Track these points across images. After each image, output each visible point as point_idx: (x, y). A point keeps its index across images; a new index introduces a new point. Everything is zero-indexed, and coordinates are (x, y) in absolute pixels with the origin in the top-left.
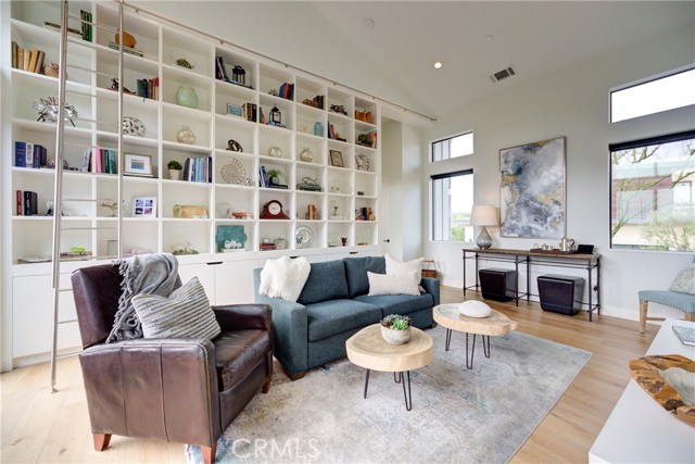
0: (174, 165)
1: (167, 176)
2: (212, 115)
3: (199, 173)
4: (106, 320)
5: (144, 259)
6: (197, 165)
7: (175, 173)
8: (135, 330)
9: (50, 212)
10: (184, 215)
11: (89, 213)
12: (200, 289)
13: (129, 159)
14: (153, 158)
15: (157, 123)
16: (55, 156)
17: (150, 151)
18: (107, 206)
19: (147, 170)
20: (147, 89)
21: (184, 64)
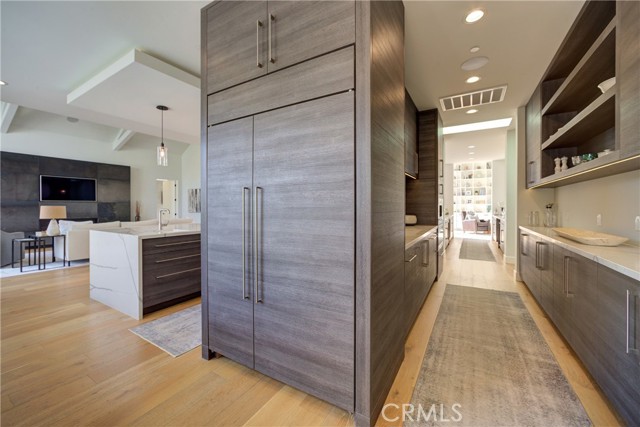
4: (465, 218)
5: (469, 211)
6: (482, 191)
7: (476, 194)
8: (468, 219)
10: (479, 203)
12: (477, 216)
13: (467, 192)
14: (472, 191)
15: (472, 183)
19: (470, 194)
20: (470, 177)
21: (479, 168)
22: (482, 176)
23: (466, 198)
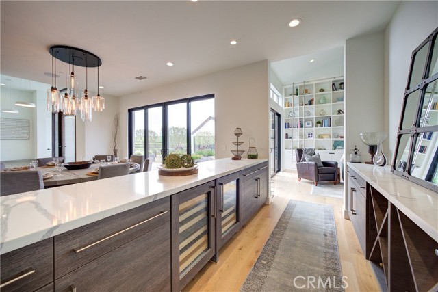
0: (319, 122)
1: (316, 126)
2: (331, 104)
3: (326, 124)
4: (300, 158)
5: (307, 148)
6: (325, 122)
7: (319, 125)
8: (305, 161)
9: (291, 138)
10: (322, 138)
11: (297, 138)
12: (319, 156)
13: (306, 122)
14: (312, 121)
15: (313, 111)
16: (292, 125)
17: (311, 119)
18: (301, 136)
19: (311, 125)
20: (310, 103)
21: (322, 90)
22: (326, 102)
23: (306, 131)
